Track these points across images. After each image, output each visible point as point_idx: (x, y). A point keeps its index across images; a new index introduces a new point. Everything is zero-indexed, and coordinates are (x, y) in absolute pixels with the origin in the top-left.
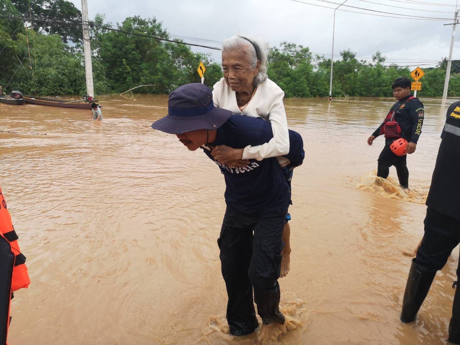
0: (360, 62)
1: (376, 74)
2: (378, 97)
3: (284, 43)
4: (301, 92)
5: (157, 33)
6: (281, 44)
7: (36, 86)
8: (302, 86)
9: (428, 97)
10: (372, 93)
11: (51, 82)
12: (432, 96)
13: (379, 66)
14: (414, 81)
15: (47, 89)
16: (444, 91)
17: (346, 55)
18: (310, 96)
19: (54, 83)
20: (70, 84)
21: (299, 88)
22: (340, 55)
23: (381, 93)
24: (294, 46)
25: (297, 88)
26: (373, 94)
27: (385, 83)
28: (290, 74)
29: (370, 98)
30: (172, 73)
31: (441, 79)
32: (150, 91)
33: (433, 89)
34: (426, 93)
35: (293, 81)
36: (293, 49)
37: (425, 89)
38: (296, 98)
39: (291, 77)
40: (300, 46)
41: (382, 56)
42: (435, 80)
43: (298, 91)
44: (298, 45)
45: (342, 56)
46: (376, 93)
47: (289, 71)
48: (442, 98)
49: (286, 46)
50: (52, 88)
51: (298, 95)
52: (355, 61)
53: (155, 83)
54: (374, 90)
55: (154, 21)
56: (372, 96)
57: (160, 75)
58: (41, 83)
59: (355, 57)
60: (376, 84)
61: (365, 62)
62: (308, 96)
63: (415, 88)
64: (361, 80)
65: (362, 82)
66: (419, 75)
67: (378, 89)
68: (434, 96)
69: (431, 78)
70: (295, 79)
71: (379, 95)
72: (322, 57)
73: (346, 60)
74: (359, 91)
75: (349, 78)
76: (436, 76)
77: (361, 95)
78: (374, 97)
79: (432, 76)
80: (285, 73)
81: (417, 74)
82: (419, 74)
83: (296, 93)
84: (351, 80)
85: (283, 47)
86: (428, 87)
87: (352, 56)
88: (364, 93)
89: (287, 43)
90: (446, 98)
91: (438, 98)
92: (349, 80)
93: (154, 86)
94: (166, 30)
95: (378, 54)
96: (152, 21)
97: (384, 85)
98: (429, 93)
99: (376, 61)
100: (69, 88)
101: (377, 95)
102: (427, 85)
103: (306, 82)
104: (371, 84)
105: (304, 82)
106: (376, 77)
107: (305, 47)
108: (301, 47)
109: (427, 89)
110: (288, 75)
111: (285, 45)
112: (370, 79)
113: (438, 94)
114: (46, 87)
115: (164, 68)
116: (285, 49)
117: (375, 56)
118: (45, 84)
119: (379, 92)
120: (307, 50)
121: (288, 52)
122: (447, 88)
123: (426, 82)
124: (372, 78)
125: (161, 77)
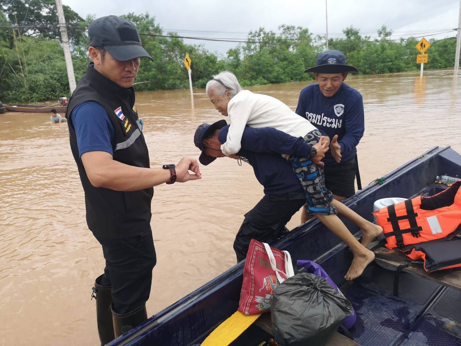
0: (364, 39)
1: (380, 49)
2: (383, 73)
3: (283, 26)
4: (299, 76)
5: (151, 28)
6: (280, 28)
7: (27, 93)
8: (299, 69)
9: (438, 69)
10: (376, 69)
11: (42, 87)
12: (443, 67)
13: (384, 41)
14: (420, 53)
15: (38, 95)
16: (456, 60)
17: (349, 33)
18: (309, 79)
19: (46, 88)
20: (63, 88)
21: (296, 71)
22: (343, 33)
23: (386, 69)
24: (293, 28)
25: (294, 72)
26: (377, 71)
27: (390, 58)
28: (287, 57)
29: (375, 75)
30: (166, 67)
31: (451, 48)
32: (146, 89)
33: (443, 61)
34: (436, 65)
35: (290, 65)
36: (292, 32)
37: (435, 61)
38: (294, 82)
39: (289, 61)
40: (298, 28)
41: (388, 30)
42: (446, 51)
43: (296, 75)
44: (296, 27)
45: (345, 34)
46: (380, 70)
47: (286, 55)
48: (454, 69)
49: (285, 29)
50: (42, 93)
51: (296, 79)
52: (359, 38)
53: (150, 80)
54: (378, 67)
55: (147, 17)
56: (376, 73)
57: (154, 71)
58: (32, 90)
59: (359, 34)
60: (380, 60)
61: (369, 38)
62: (307, 79)
63: (421, 61)
64: (364, 57)
65: (366, 60)
66: (424, 47)
67: (382, 65)
68: (446, 67)
69: (440, 49)
70: (292, 63)
71: (383, 72)
72: (324, 37)
73: (349, 37)
74: (363, 69)
75: (352, 56)
76: (446, 46)
77: (365, 73)
78: (378, 73)
79: (442, 46)
80: (282, 57)
81: (423, 45)
82: (424, 45)
83: (293, 77)
84: (354, 58)
85: (282, 30)
86: (438, 58)
87: (356, 33)
88: (368, 71)
89: (286, 26)
90: (458, 68)
91: (449, 69)
92: (352, 59)
93: (149, 83)
94: (159, 25)
95: (384, 29)
96: (145, 17)
97: (388, 60)
98: (440, 65)
99: (382, 35)
100: (62, 92)
101: (382, 72)
102: (437, 56)
103: (303, 65)
104: (374, 60)
105: (301, 65)
106: (379, 53)
107: (304, 28)
108: (301, 28)
109: (437, 61)
110: (285, 59)
111: (283, 28)
112: (374, 56)
113: (449, 64)
114: (37, 93)
115: (157, 64)
116: (284, 33)
117: (381, 30)
118: (37, 90)
119: (383, 69)
120: (306, 31)
121: (287, 35)
122: (459, 57)
123: (436, 54)
124: (375, 54)
125: (155, 72)
